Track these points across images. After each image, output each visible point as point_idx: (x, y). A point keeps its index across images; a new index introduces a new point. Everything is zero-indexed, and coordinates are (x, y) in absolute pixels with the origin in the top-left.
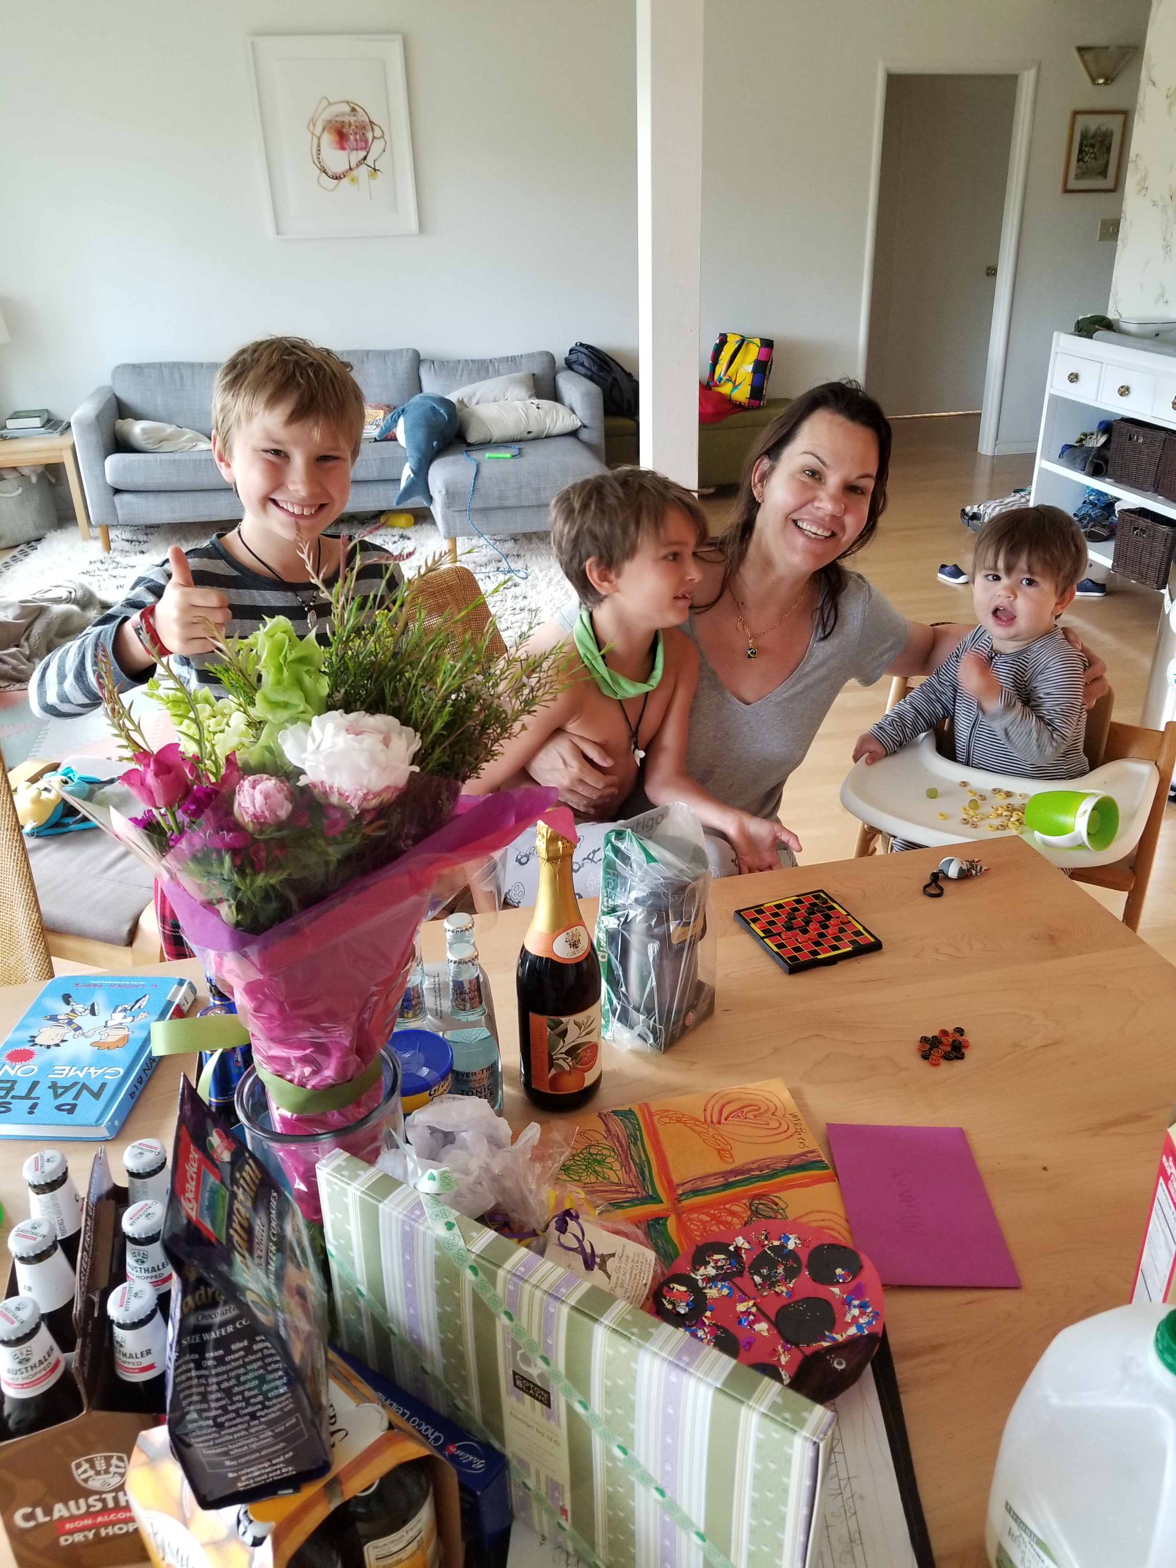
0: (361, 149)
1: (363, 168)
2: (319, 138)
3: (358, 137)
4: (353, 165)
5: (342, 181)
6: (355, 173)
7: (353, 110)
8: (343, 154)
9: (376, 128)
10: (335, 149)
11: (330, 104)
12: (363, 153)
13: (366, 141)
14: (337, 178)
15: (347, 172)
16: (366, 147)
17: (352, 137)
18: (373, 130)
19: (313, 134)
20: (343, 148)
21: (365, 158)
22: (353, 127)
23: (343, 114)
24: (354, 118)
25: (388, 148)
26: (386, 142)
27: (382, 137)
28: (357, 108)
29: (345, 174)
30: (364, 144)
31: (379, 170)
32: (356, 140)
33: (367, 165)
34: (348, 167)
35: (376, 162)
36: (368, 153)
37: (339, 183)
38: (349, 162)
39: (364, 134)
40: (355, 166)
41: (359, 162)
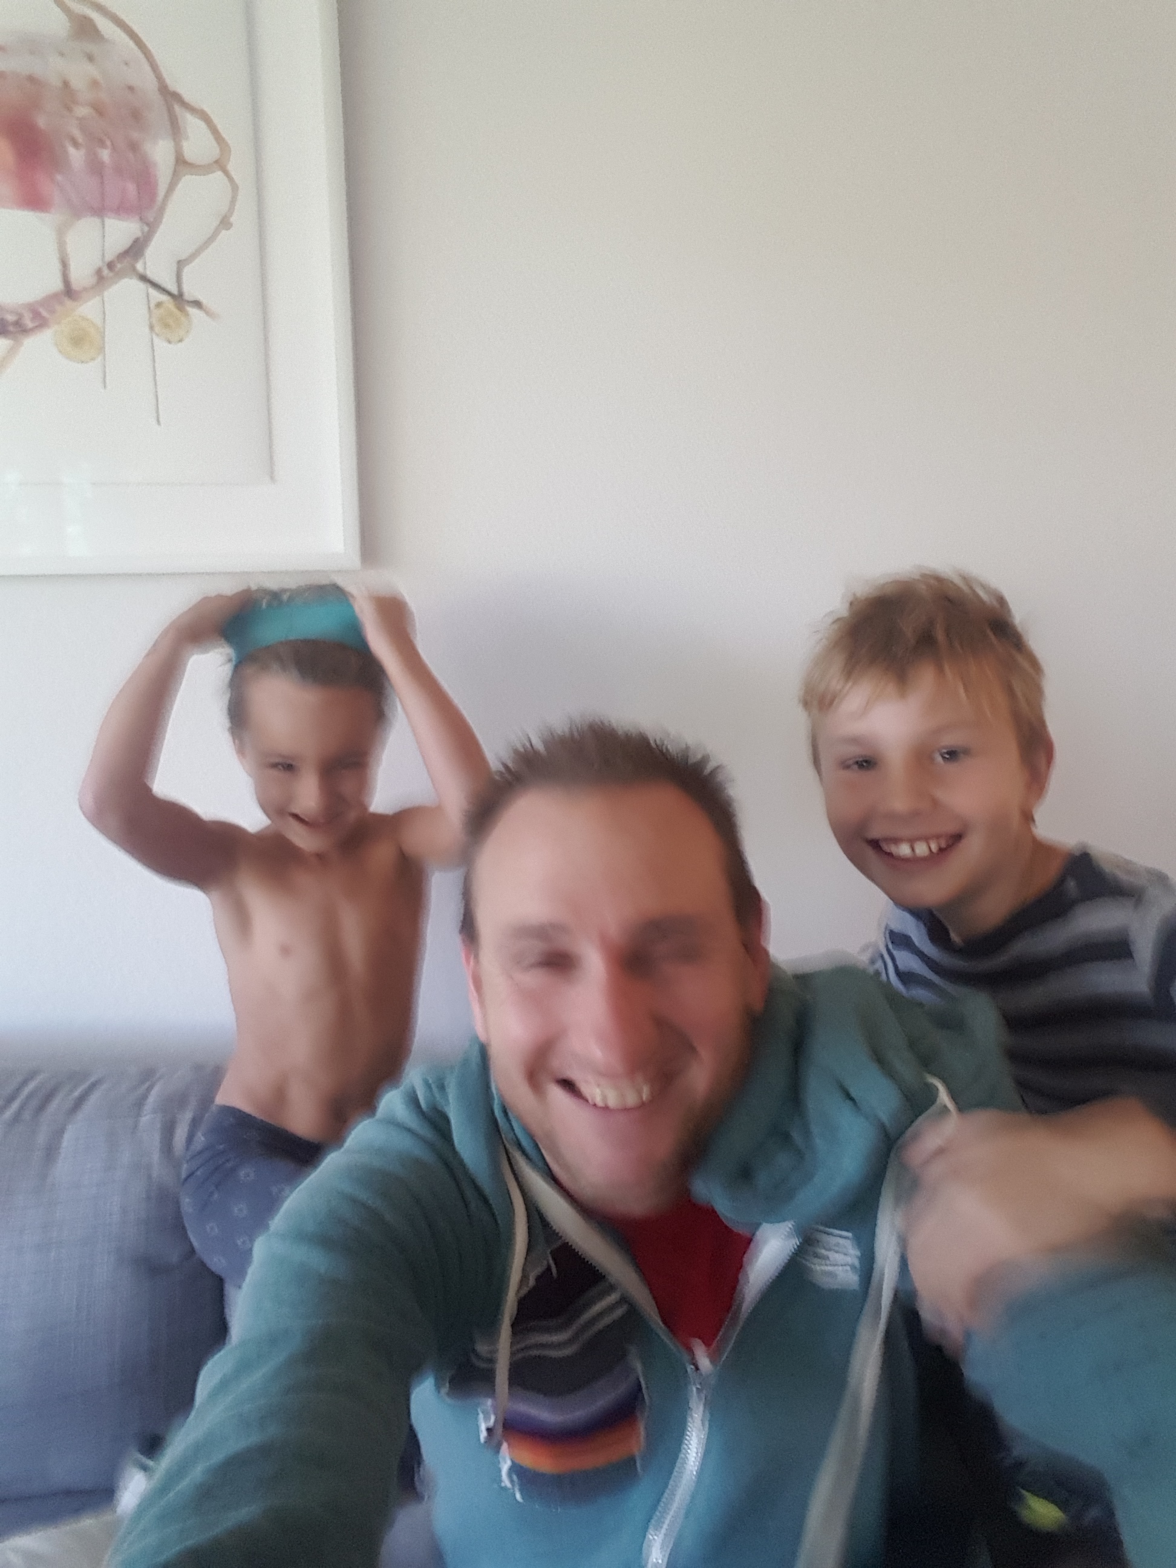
0: (122, 209)
1: (128, 289)
3: (105, 155)
4: (81, 273)
6: (88, 309)
9: (192, 124)
13: (145, 179)
15: (51, 300)
17: (76, 156)
18: (176, 130)
20: (34, 201)
21: (136, 249)
23: (33, 45)
24: (91, 70)
25: (244, 217)
26: (235, 188)
27: (220, 164)
28: (104, 25)
29: (45, 313)
30: (131, 188)
31: (197, 304)
32: (96, 168)
33: (144, 278)
34: (57, 285)
35: (187, 271)
36: (151, 227)
37: (12, 352)
38: (64, 265)
39: (134, 147)
40: (93, 280)
41: (110, 266)
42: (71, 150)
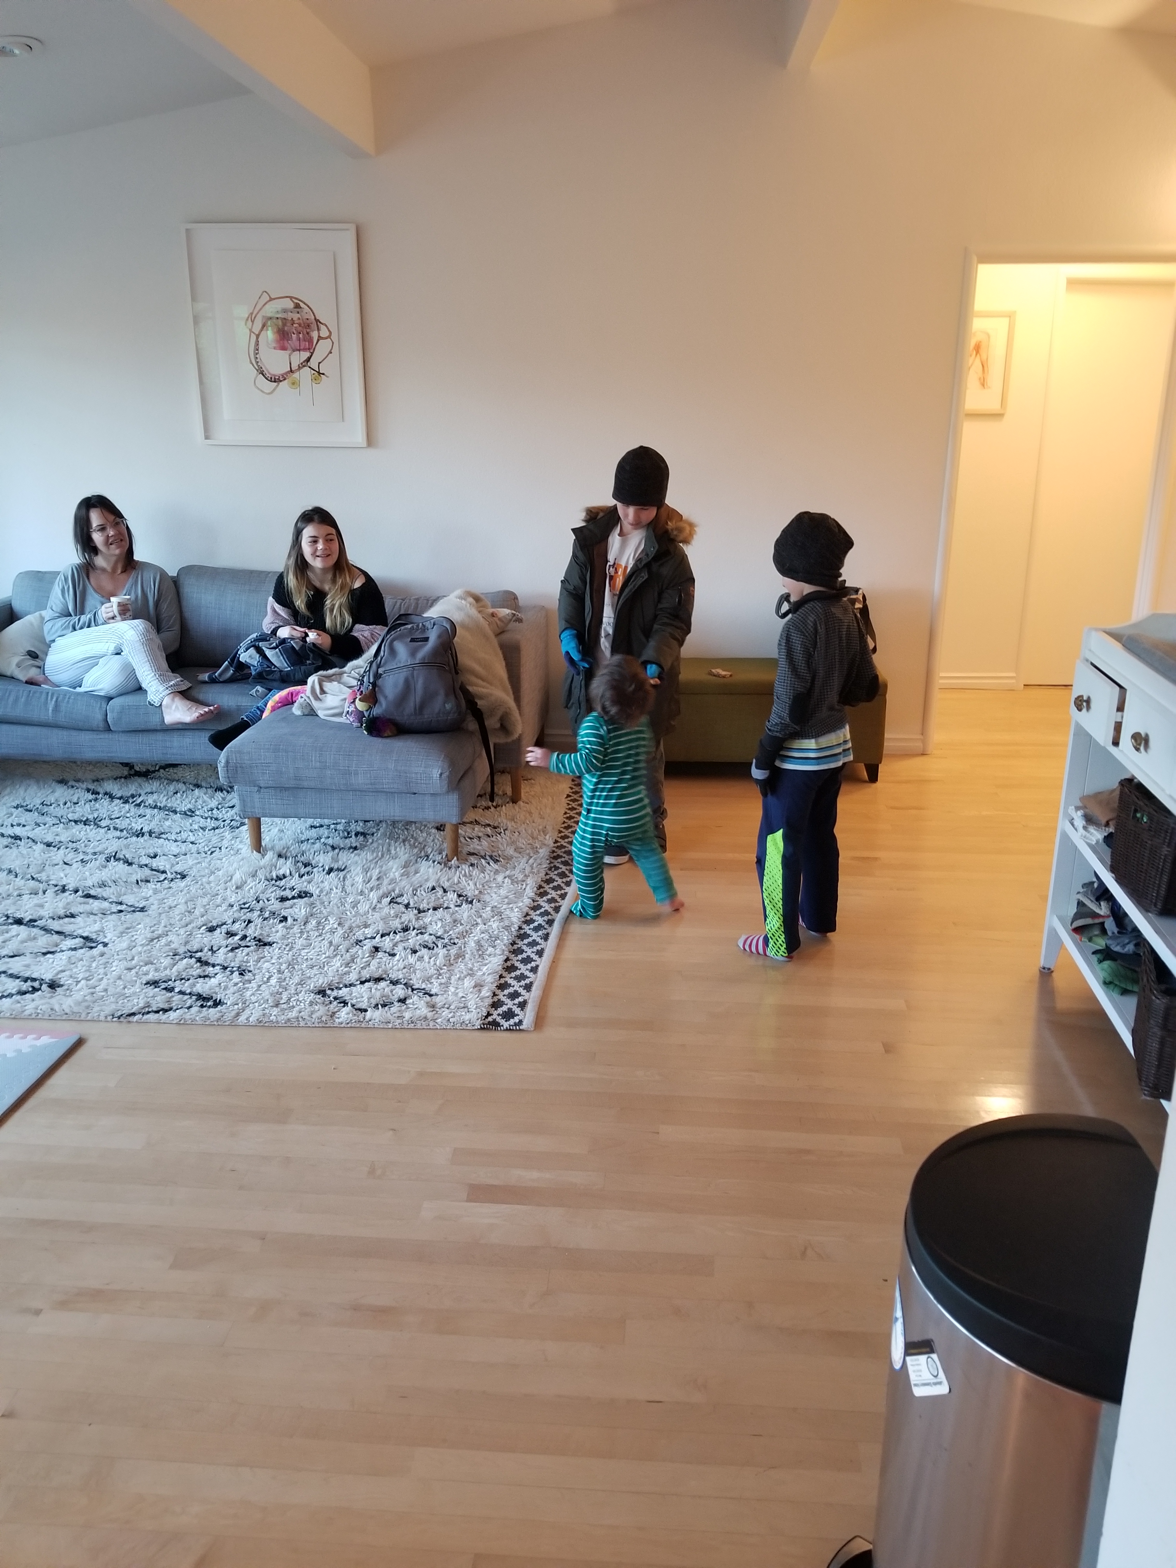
0: (305, 350)
1: (306, 370)
2: (258, 336)
4: (295, 367)
5: (281, 383)
6: (296, 375)
7: (297, 306)
8: (284, 354)
9: (322, 327)
10: (275, 348)
11: (271, 299)
12: (308, 354)
13: (311, 340)
14: (276, 380)
15: (288, 372)
16: (311, 349)
17: (294, 337)
18: (318, 329)
19: (251, 331)
20: (283, 348)
21: (308, 360)
22: (295, 325)
23: (285, 311)
24: (298, 316)
25: (335, 350)
26: (333, 343)
27: (329, 337)
28: (302, 305)
29: (285, 376)
30: (307, 343)
31: (323, 374)
32: (299, 339)
33: (310, 367)
34: (289, 369)
35: (320, 365)
36: (312, 354)
37: (277, 386)
38: (290, 364)
39: (308, 333)
40: (297, 368)
41: (302, 364)
42: (293, 335)
